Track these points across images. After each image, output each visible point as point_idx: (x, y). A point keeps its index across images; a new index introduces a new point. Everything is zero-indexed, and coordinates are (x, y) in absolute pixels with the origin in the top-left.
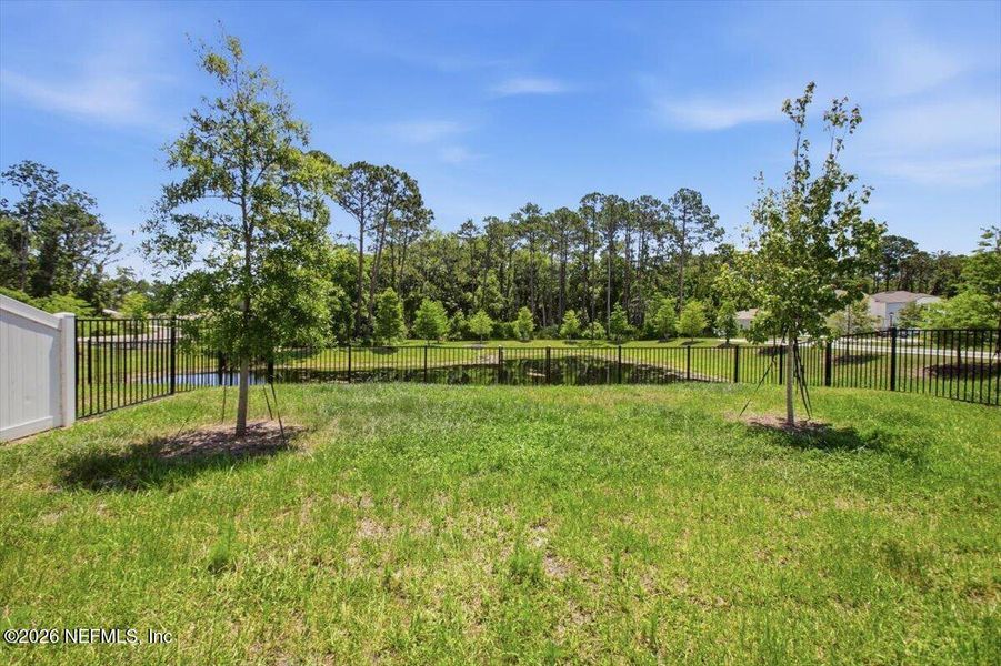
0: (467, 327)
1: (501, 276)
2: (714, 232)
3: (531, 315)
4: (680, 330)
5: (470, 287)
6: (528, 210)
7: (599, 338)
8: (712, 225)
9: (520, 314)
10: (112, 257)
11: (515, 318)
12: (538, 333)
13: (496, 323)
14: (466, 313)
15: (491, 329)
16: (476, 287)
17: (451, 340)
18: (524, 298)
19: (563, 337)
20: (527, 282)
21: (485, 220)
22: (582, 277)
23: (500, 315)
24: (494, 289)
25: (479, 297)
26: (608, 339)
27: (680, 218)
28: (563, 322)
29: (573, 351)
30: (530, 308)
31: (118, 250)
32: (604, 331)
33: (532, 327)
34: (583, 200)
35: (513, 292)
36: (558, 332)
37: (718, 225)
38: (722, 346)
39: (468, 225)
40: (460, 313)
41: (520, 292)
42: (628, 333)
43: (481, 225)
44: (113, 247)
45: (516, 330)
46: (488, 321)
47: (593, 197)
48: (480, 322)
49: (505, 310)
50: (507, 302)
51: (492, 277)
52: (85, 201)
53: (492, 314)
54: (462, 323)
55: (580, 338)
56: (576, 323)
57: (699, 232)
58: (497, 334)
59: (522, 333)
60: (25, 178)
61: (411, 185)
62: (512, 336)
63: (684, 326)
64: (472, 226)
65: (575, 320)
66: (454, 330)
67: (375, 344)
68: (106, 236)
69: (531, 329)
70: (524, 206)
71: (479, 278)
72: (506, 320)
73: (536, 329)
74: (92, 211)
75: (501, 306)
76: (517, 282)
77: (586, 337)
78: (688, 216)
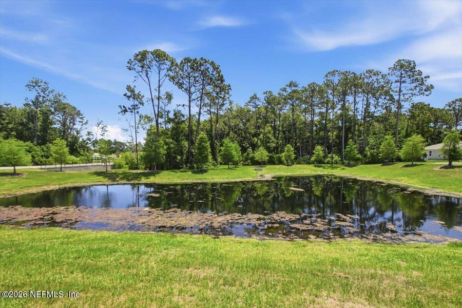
0: (253, 157)
1: (274, 128)
2: (424, 88)
3: (293, 149)
4: (402, 157)
5: (256, 135)
6: (290, 86)
7: (337, 163)
8: (422, 84)
9: (286, 149)
10: (84, 126)
11: (282, 151)
12: (297, 161)
13: (271, 154)
14: (253, 149)
15: (267, 158)
16: (259, 135)
17: (245, 165)
18: (287, 140)
19: (313, 163)
20: (289, 132)
21: (264, 93)
22: (324, 128)
23: (274, 151)
24: (270, 136)
25: (261, 140)
26: (343, 163)
27: (396, 82)
28: (314, 154)
29: (320, 171)
30: (292, 145)
31: (86, 123)
32: (340, 159)
33: (293, 156)
34: (326, 76)
35: (281, 137)
36: (309, 159)
37: (428, 82)
38: (445, 167)
39: (254, 97)
40: (250, 150)
41: (285, 138)
42: (358, 159)
43: (262, 97)
44: (84, 122)
45: (283, 158)
46: (265, 153)
47: (333, 73)
48: (261, 154)
49: (276, 148)
50: (278, 143)
51: (268, 128)
52: (62, 97)
53: (268, 149)
54: (251, 155)
55: (324, 163)
56: (321, 153)
57: (411, 90)
58: (271, 162)
59: (287, 160)
60: (34, 87)
61: (216, 68)
62: (280, 162)
63: (407, 153)
64: (256, 98)
65: (321, 152)
66: (246, 159)
67: (197, 168)
68: (81, 116)
69: (293, 158)
70: (288, 83)
71: (261, 130)
72: (277, 153)
73: (296, 158)
74: (64, 101)
75: (274, 145)
76: (284, 132)
77: (328, 163)
78: (403, 79)
